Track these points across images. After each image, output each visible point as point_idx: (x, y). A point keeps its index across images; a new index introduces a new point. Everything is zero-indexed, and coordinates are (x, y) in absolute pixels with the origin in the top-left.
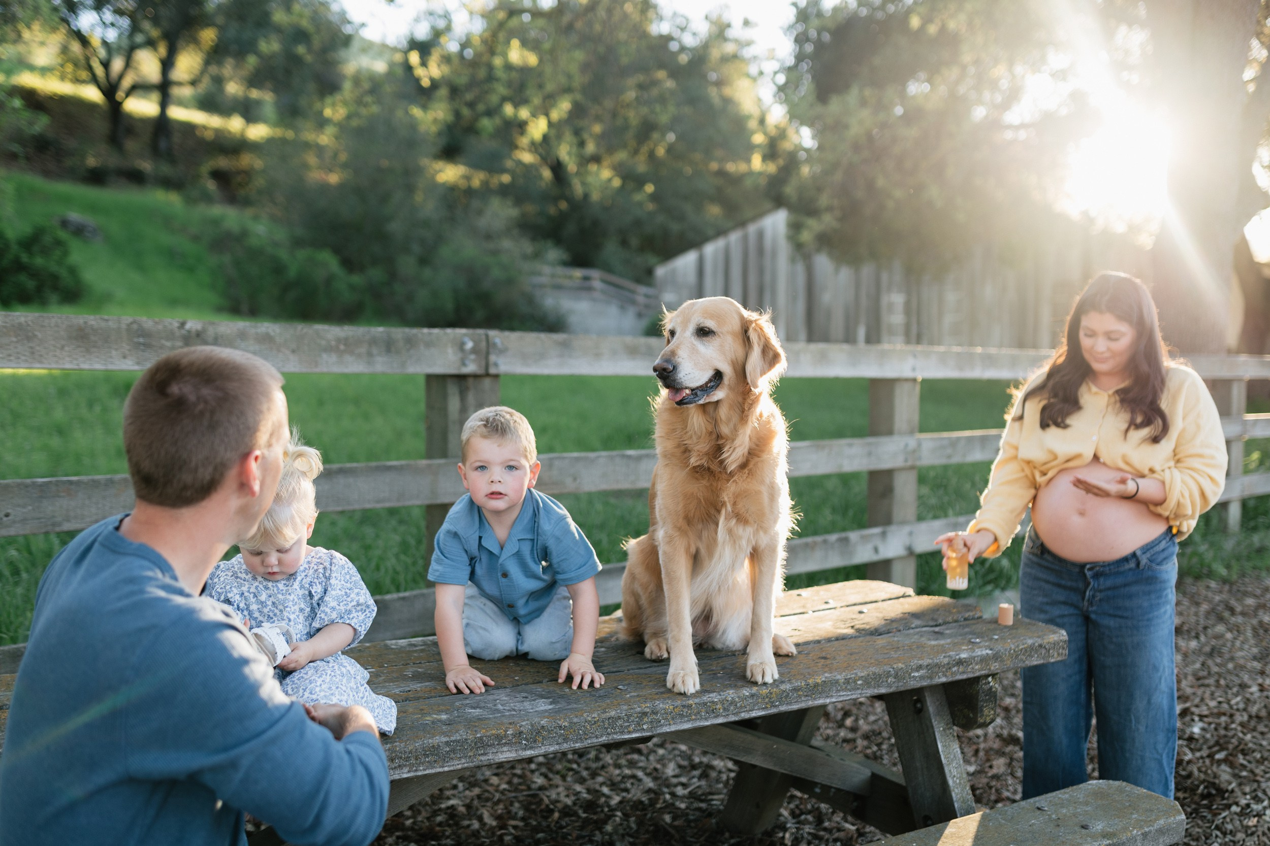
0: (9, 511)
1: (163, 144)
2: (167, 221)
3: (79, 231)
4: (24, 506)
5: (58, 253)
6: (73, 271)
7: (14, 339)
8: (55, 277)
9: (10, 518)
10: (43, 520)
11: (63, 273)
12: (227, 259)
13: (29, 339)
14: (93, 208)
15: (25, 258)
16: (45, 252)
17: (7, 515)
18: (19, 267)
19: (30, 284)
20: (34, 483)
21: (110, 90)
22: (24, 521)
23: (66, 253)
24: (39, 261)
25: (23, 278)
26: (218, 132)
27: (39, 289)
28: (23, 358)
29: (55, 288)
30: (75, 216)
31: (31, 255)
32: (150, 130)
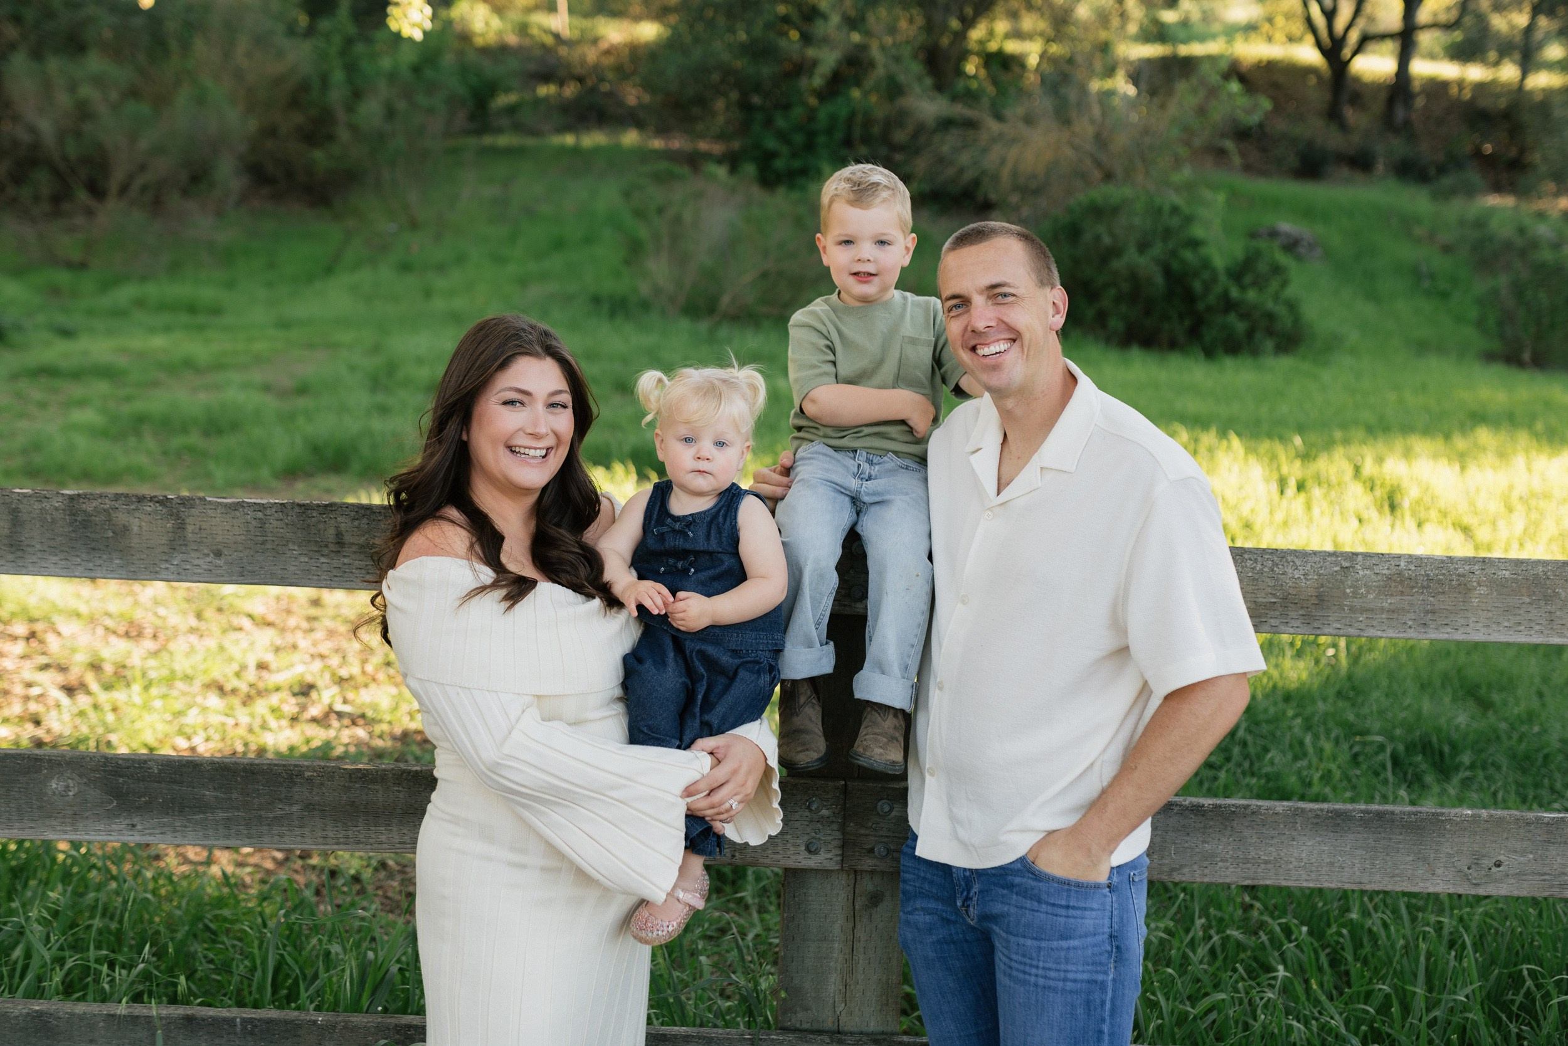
0: (1501, 858)
1: (1400, 113)
2: (1406, 224)
3: (1291, 246)
4: (1523, 853)
5: (1274, 285)
6: (1292, 306)
7: (1527, 600)
8: (1271, 316)
9: (1501, 869)
10: (1547, 877)
11: (1281, 310)
12: (1503, 281)
13: (1547, 599)
14: (1308, 213)
15: (1234, 293)
16: (1260, 283)
17: (1498, 865)
18: (1228, 305)
19: (1240, 327)
20: (1538, 819)
21: (1332, 49)
22: (1520, 875)
23: (1284, 284)
24: (1252, 295)
25: (1232, 318)
26: (1481, 87)
27: (1250, 334)
28: (1537, 628)
29: (1270, 332)
30: (1286, 226)
31: (1243, 288)
32: (1383, 96)
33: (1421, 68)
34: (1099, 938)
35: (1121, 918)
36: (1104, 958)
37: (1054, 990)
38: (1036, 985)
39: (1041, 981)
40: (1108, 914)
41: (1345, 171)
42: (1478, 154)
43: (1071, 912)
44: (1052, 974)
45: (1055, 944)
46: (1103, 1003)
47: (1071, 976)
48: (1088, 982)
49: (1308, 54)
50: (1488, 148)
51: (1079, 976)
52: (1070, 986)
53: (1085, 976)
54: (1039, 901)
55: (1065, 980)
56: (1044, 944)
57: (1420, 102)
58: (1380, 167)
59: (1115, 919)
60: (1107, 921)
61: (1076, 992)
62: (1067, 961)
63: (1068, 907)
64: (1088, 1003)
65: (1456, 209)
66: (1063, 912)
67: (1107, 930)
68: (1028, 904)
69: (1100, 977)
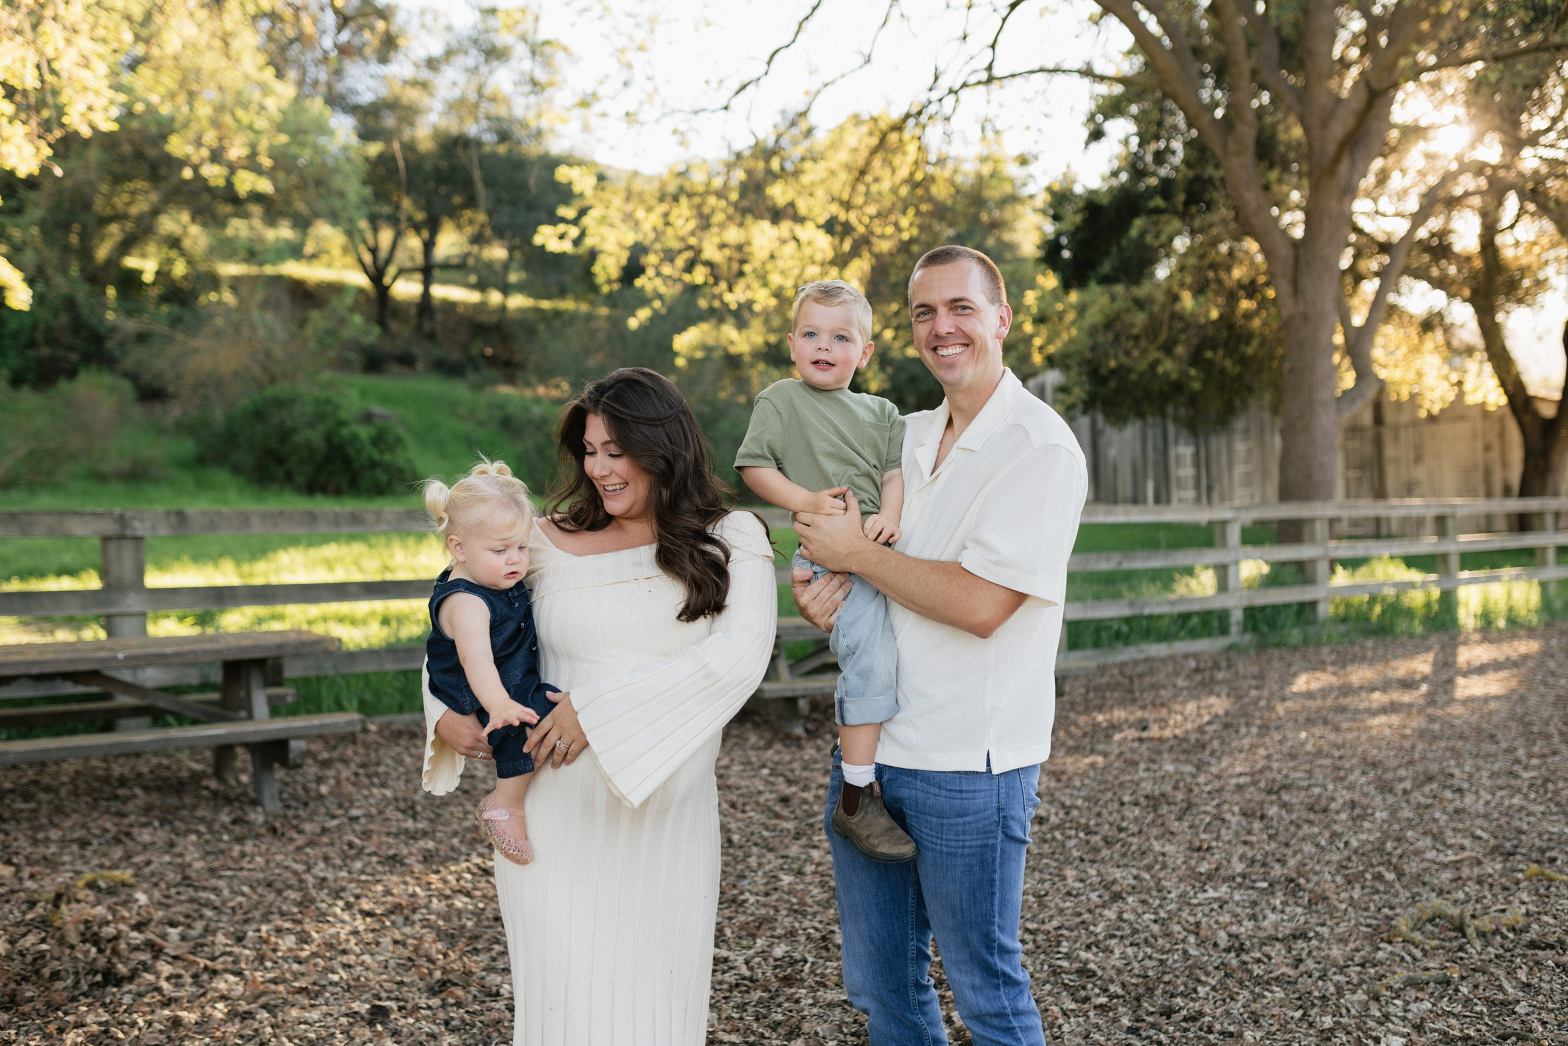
1: (427, 325)
2: (453, 406)
15: (376, 455)
16: (391, 448)
18: (373, 465)
21: (377, 275)
24: (387, 457)
31: (381, 452)
32: (413, 311)
33: (439, 291)
34: (989, 812)
35: (1008, 795)
36: (993, 828)
37: (955, 855)
38: (941, 852)
39: (945, 849)
40: (995, 792)
41: (396, 368)
42: (483, 356)
43: (964, 795)
44: (953, 844)
45: (953, 821)
46: (994, 859)
47: (967, 844)
48: (982, 846)
49: (359, 279)
50: (489, 351)
51: (974, 843)
52: (967, 851)
53: (979, 843)
54: (940, 788)
55: (963, 847)
56: (945, 821)
57: (439, 317)
58: (420, 365)
59: (1002, 796)
60: (995, 798)
61: (972, 855)
62: (964, 833)
63: (961, 791)
64: (982, 862)
65: (484, 397)
66: (958, 795)
67: (995, 805)
68: (932, 790)
69: (991, 842)
